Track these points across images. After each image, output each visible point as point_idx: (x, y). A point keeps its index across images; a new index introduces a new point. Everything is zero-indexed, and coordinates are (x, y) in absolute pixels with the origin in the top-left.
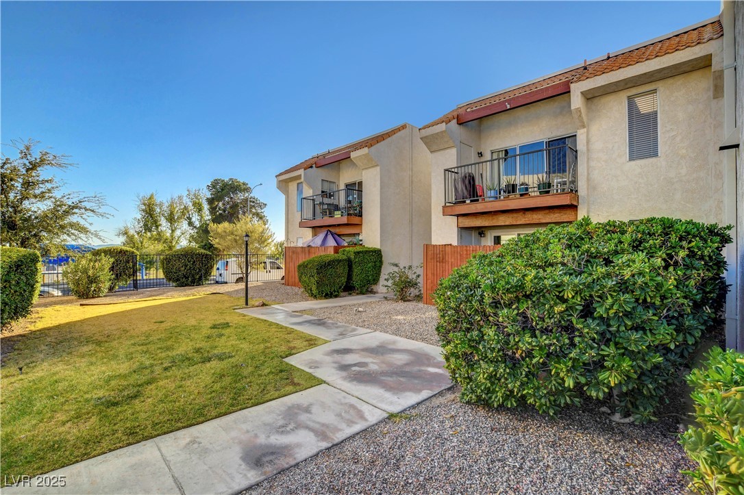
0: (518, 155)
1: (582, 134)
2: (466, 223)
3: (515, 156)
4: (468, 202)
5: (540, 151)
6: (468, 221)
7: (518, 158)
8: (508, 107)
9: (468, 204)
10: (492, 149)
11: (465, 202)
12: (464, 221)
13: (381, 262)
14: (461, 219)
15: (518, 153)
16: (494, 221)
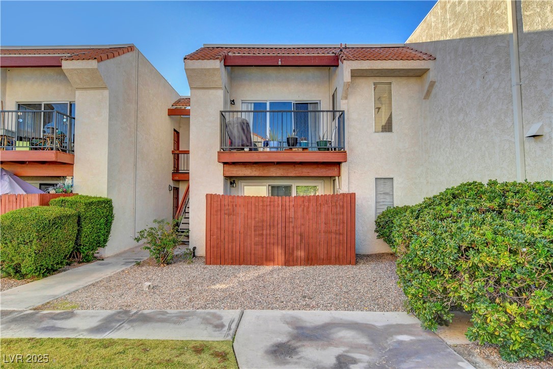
0: (268, 111)
1: (344, 104)
2: (234, 172)
3: (266, 112)
4: (247, 149)
5: (289, 112)
6: (236, 169)
7: (268, 114)
8: (280, 63)
9: (245, 152)
10: (243, 99)
11: (243, 149)
12: (232, 169)
13: (112, 216)
14: (227, 167)
15: (268, 109)
16: (265, 172)
